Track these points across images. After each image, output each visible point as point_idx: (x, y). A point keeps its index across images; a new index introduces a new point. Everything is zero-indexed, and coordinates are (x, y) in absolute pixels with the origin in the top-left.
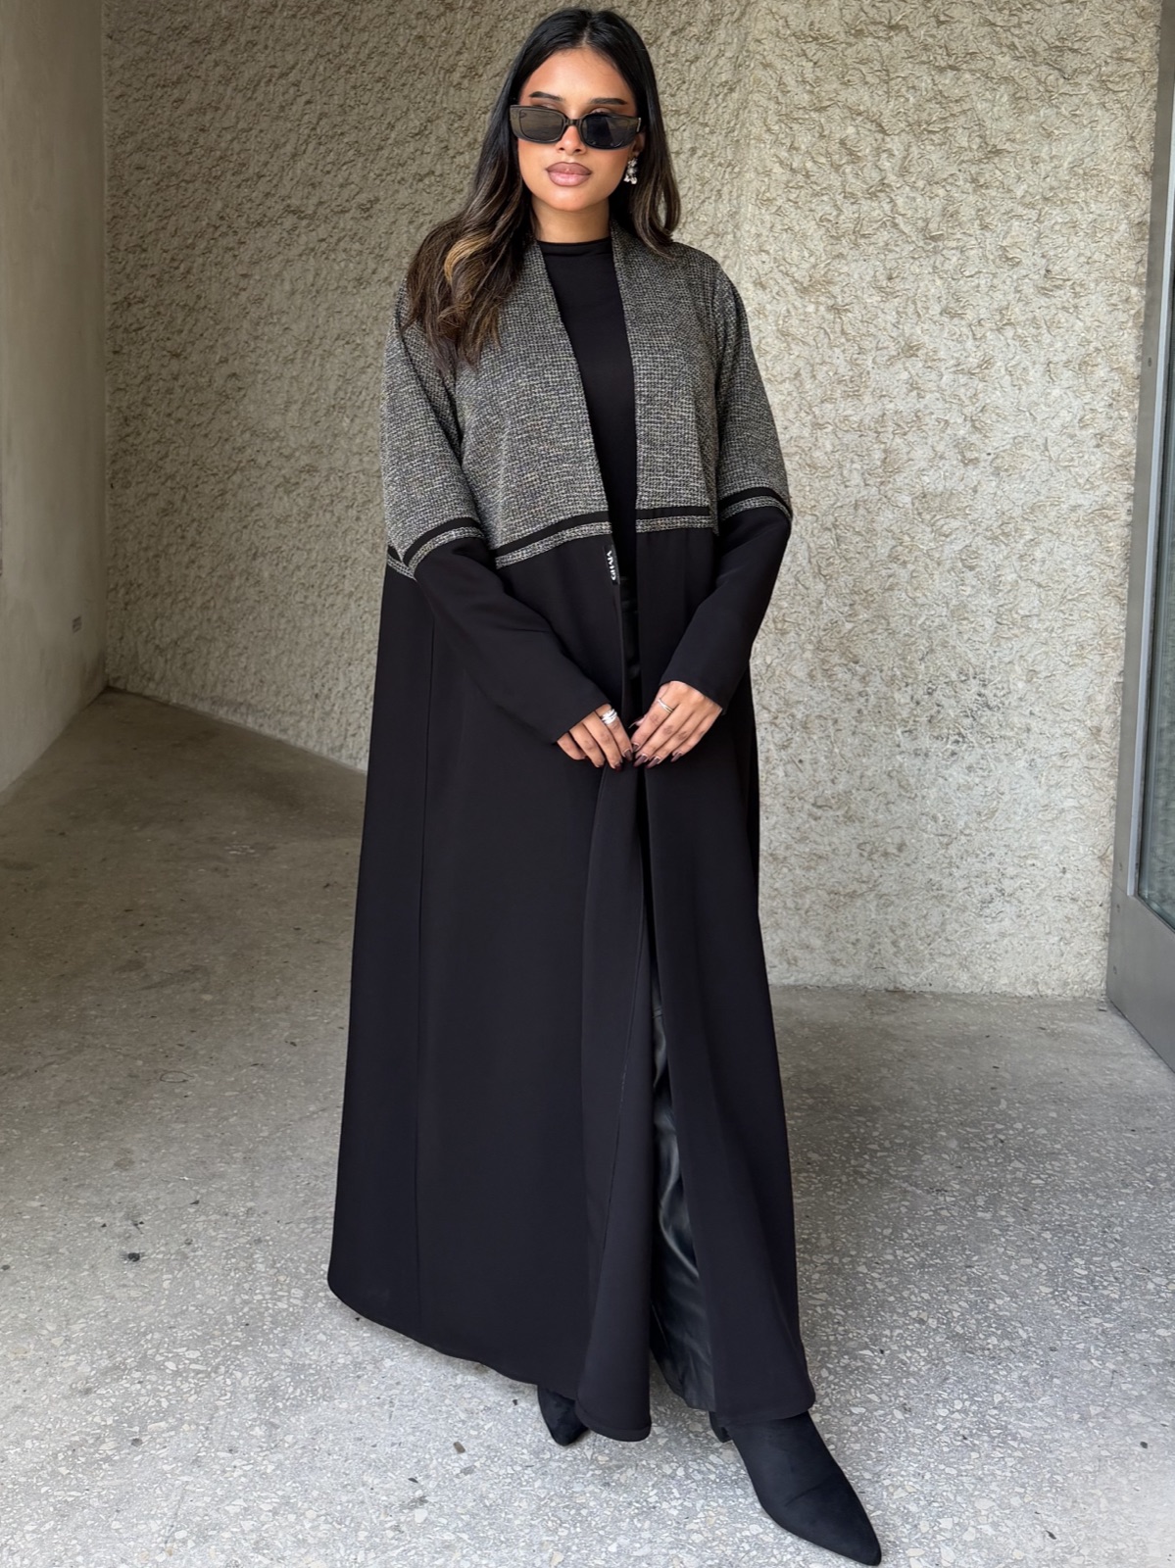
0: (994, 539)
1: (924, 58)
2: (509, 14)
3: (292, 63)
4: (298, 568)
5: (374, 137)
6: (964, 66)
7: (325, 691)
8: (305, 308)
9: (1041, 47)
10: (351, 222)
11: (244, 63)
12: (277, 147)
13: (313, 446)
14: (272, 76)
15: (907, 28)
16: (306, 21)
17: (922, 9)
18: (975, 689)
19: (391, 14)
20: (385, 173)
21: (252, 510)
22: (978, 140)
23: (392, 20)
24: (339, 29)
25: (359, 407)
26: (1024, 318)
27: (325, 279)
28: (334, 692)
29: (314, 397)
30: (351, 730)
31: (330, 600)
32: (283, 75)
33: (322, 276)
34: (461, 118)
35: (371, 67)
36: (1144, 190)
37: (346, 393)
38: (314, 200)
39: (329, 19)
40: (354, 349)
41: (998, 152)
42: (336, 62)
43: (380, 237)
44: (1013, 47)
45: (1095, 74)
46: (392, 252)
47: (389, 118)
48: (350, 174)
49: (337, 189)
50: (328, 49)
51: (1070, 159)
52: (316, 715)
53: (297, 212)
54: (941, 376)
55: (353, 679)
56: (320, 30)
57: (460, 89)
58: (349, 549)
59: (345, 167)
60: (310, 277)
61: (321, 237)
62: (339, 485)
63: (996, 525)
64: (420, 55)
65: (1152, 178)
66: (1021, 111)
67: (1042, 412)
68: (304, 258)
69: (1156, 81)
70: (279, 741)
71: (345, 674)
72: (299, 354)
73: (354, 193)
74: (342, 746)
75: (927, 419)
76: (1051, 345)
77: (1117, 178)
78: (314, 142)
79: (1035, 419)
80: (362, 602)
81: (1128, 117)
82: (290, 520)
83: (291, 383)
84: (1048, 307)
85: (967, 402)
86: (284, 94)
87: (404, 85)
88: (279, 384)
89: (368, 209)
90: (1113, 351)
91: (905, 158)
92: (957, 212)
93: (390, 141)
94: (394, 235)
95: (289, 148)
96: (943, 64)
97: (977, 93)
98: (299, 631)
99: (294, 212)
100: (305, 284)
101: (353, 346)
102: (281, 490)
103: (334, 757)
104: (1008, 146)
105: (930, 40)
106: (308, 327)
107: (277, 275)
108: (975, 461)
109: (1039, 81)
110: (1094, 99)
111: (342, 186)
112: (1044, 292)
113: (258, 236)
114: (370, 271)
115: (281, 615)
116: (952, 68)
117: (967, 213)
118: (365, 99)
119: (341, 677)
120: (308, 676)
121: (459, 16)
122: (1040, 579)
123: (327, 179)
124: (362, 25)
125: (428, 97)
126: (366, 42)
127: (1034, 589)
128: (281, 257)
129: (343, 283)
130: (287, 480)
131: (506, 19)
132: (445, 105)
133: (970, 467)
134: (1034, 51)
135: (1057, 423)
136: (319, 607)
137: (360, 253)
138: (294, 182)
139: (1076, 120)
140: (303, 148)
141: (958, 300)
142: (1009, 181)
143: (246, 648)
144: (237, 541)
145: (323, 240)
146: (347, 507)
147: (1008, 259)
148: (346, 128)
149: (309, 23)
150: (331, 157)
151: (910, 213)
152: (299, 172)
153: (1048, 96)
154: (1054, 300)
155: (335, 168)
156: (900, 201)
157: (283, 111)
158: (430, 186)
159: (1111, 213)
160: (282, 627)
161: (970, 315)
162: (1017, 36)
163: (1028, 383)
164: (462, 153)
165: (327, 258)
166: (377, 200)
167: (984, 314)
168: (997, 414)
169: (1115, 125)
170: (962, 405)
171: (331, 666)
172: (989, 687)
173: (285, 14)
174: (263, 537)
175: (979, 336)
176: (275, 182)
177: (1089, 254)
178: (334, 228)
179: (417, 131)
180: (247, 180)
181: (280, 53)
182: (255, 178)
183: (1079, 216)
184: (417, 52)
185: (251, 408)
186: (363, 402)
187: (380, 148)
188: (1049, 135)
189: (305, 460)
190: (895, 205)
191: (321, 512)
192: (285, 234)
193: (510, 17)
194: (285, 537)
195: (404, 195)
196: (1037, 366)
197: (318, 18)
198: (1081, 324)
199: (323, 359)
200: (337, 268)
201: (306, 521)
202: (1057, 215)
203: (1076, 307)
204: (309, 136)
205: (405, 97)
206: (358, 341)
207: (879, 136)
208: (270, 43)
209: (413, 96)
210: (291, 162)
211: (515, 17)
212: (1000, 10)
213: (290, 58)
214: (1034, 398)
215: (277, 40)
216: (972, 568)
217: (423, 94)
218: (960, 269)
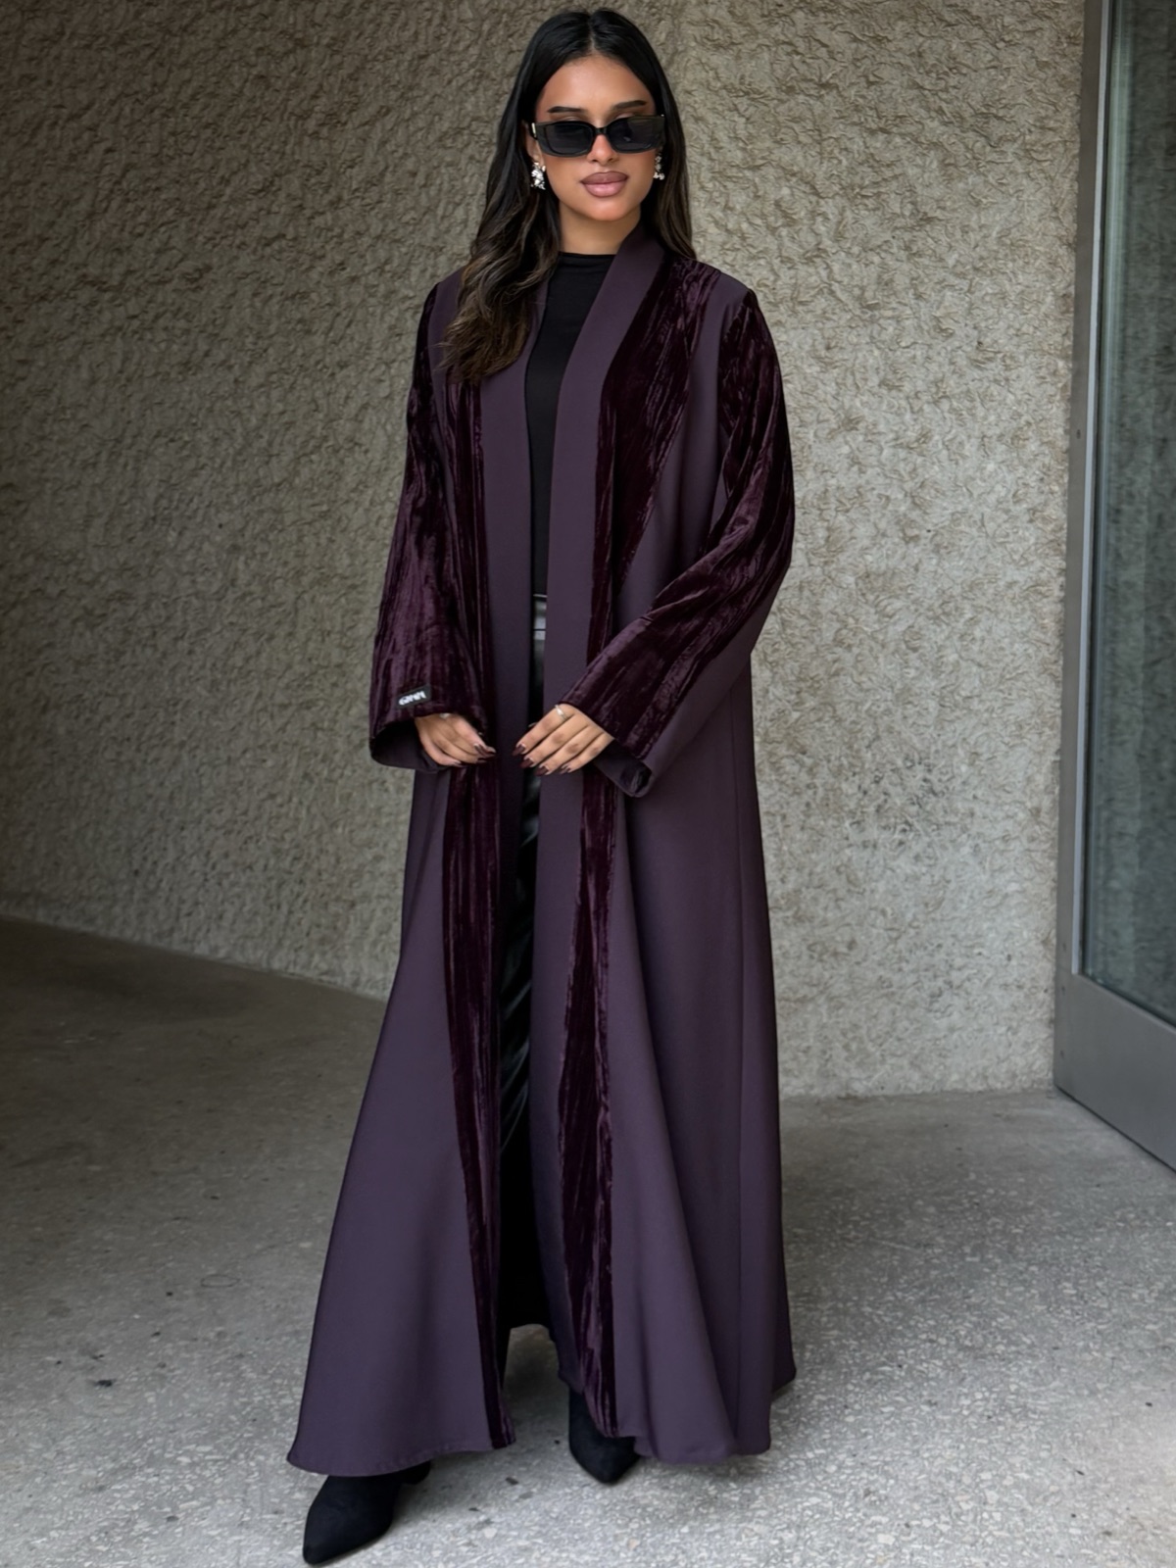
0: (936, 619)
1: (856, 119)
2: (380, 53)
3: (85, 102)
4: (108, 718)
5: (202, 194)
6: (895, 130)
7: (148, 865)
8: (111, 399)
9: (967, 113)
10: (174, 296)
11: (17, 101)
12: (66, 204)
13: (124, 568)
14: (58, 117)
15: (837, 87)
16: (105, 53)
17: (852, 68)
18: (920, 776)
19: (221, 48)
20: (218, 237)
21: (39, 652)
22: (910, 206)
23: (223, 56)
24: (151, 64)
25: (190, 518)
26: (957, 391)
27: (139, 364)
28: (161, 865)
29: (127, 507)
30: (185, 909)
31: (153, 754)
32: (72, 117)
33: (135, 360)
34: (319, 173)
35: (196, 110)
36: (1068, 262)
37: (171, 501)
38: (120, 269)
39: (137, 52)
40: (182, 448)
41: (929, 220)
42: (147, 103)
43: (214, 312)
44: (940, 111)
45: (1020, 142)
46: (230, 330)
47: (222, 171)
48: (170, 237)
49: (153, 255)
50: (135, 87)
51: (998, 228)
52: (136, 896)
53: (99, 284)
54: (881, 450)
55: (187, 847)
56: (125, 64)
57: (319, 138)
58: (179, 690)
59: (163, 229)
60: (117, 363)
61: (132, 312)
62: (163, 613)
63: (937, 604)
64: (262, 97)
65: (1075, 250)
66: (950, 179)
67: (979, 487)
68: (108, 339)
69: (1076, 151)
70: (84, 934)
71: (175, 842)
72: (104, 456)
73: (176, 260)
74: (172, 931)
75: (869, 496)
76: (985, 418)
77: (1041, 249)
78: (119, 198)
79: (971, 495)
80: (198, 752)
81: (1052, 187)
82: (94, 660)
83: (93, 494)
84: (980, 380)
85: (907, 477)
86: (75, 140)
87: (241, 132)
88: (76, 494)
89: (196, 280)
90: (1042, 425)
91: (840, 223)
92: (892, 281)
93: (225, 199)
94: (234, 310)
95: (84, 206)
96: (874, 126)
97: (908, 158)
98: (110, 796)
99: (93, 284)
100: (110, 370)
101: (180, 443)
102: (80, 625)
103: (162, 944)
104: (938, 214)
105: (861, 101)
106: (114, 424)
107: (70, 360)
108: (916, 539)
109: (967, 147)
110: (1019, 168)
111: (159, 252)
112: (976, 364)
113: (42, 311)
114: (201, 354)
115: (84, 778)
116: (883, 131)
117: (901, 282)
118: (189, 148)
119: (170, 846)
120: (123, 850)
121: (313, 54)
122: (981, 659)
123: (140, 242)
124: (181, 60)
125: (275, 147)
126: (189, 81)
127: (975, 669)
128: (73, 339)
129: (164, 368)
130: (89, 612)
131: (375, 59)
132: (297, 157)
133: (911, 545)
134: (961, 117)
135: (992, 499)
136: (138, 764)
137: (187, 332)
138: (92, 246)
139: (1003, 189)
140: (104, 205)
141: (895, 372)
142: (942, 250)
143: (32, 824)
144: (18, 691)
145: (134, 317)
146: (176, 639)
147: (942, 330)
148: (164, 182)
149: (109, 55)
150: (143, 217)
151: (846, 280)
152: (98, 234)
153: (975, 164)
154: (986, 373)
155: (149, 230)
156: (836, 267)
157: (75, 160)
158: (280, 251)
159: (1038, 285)
160: (86, 793)
161: (907, 387)
162: (945, 101)
163: (964, 457)
164: (323, 213)
165: (141, 339)
166: (208, 268)
167: (920, 385)
168: (937, 490)
169: (1039, 195)
170: (901, 480)
171: (155, 835)
172: (935, 771)
173: (75, 44)
174: (56, 685)
175: (916, 409)
176: (64, 246)
177: (1017, 326)
178: (149, 302)
179: (260, 187)
180: (24, 244)
181: (69, 91)
182: (36, 242)
183: (1008, 287)
184: (259, 94)
185: (36, 526)
186: (196, 511)
187: (211, 207)
188: (978, 204)
189: (114, 586)
190: (831, 271)
191: (138, 649)
192: (80, 311)
193: (381, 57)
194: (88, 682)
195: (244, 262)
196: (973, 440)
197: (122, 50)
198: (1011, 397)
199: (137, 460)
200: (155, 350)
201: (117, 660)
202: (987, 287)
203: (1007, 380)
204: (112, 191)
205: (244, 147)
206: (186, 438)
207: (814, 199)
208: (55, 78)
209: (253, 145)
210: (87, 223)
211: (387, 58)
212: (928, 73)
213: (83, 97)
214: (970, 472)
215: (65, 75)
216: (915, 650)
217: (267, 144)
218: (897, 339)
